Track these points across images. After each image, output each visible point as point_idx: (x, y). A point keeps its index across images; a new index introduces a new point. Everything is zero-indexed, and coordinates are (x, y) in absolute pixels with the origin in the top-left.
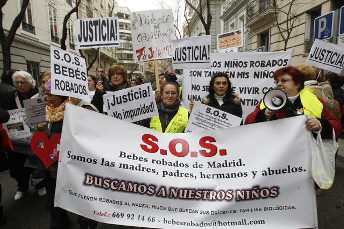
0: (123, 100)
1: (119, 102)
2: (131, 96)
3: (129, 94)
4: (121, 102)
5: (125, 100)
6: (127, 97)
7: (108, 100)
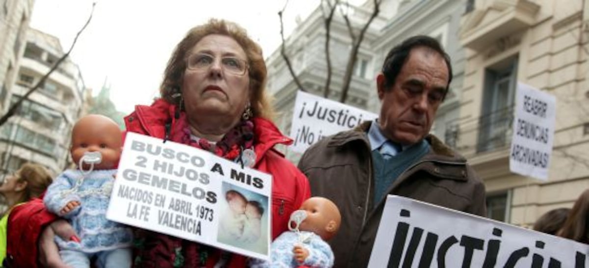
0: (328, 116)
1: (321, 115)
2: (342, 118)
3: (341, 113)
4: (323, 118)
5: (331, 119)
6: (337, 116)
7: (305, 104)
